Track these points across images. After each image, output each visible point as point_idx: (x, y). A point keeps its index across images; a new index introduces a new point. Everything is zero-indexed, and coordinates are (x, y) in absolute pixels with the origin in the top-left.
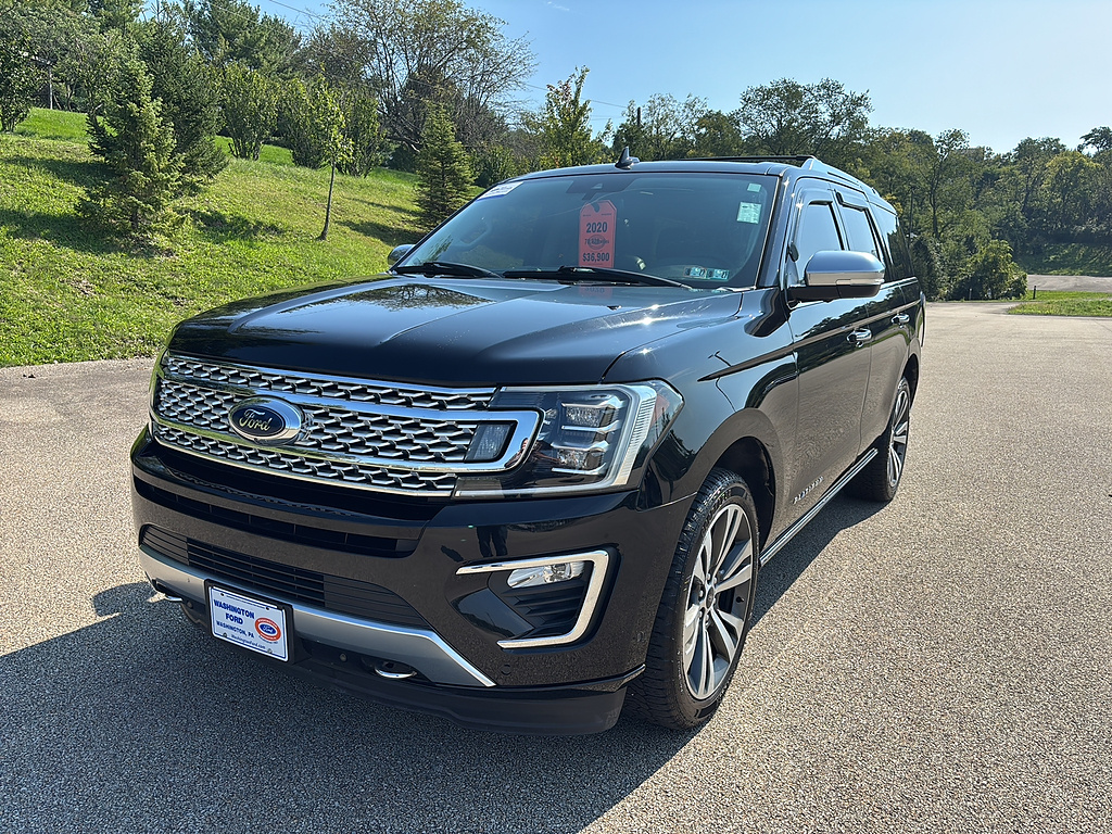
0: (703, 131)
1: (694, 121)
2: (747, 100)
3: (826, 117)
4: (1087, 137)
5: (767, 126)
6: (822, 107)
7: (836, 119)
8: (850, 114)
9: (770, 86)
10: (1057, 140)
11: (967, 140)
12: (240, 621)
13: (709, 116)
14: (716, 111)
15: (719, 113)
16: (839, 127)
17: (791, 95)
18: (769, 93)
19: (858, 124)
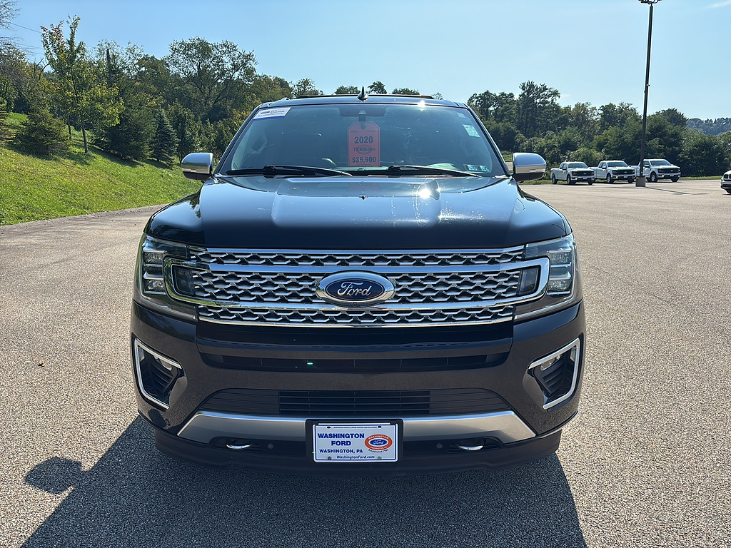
0: (143, 69)
1: (136, 62)
2: (174, 50)
3: (229, 65)
4: (371, 87)
5: (191, 69)
6: (225, 58)
7: (236, 67)
8: (244, 65)
9: (189, 42)
10: (356, 88)
11: (313, 85)
12: (348, 443)
13: (146, 58)
14: (151, 56)
15: (153, 57)
16: (238, 72)
17: (204, 49)
18: (189, 47)
19: (250, 72)
